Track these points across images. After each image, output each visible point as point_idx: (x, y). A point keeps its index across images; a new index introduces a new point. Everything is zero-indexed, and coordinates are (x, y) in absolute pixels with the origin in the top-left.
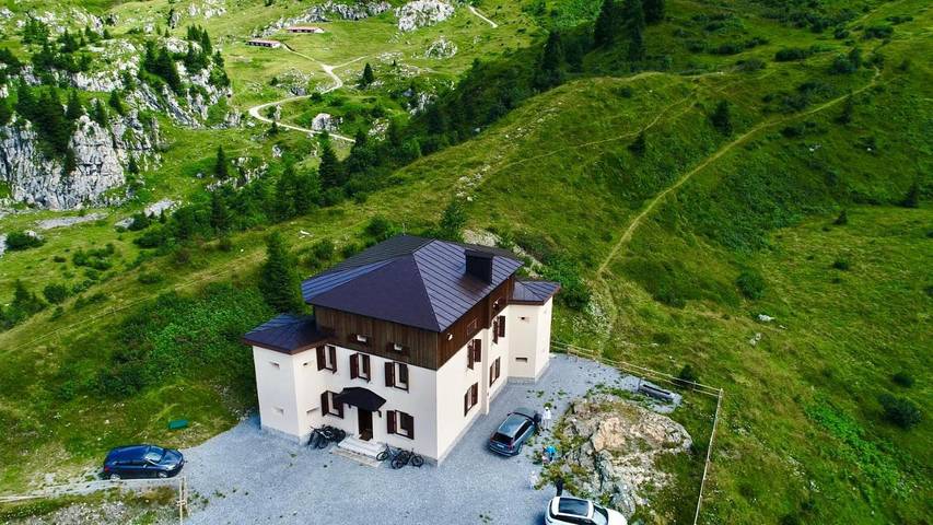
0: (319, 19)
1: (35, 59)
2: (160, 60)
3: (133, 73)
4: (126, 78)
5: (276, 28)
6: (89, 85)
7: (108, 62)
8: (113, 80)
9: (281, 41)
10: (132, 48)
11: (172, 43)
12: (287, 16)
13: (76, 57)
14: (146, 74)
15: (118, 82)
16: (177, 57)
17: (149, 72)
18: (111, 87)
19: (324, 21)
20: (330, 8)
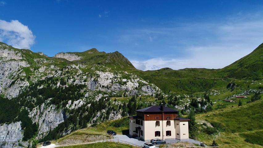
0: (247, 94)
1: (168, 102)
2: (194, 103)
3: (188, 106)
4: (186, 106)
5: (233, 97)
6: (178, 108)
7: (183, 103)
8: (183, 107)
9: (233, 100)
10: (189, 100)
11: (198, 99)
12: (236, 93)
13: (176, 102)
14: (191, 106)
15: (184, 108)
16: (199, 102)
17: (192, 106)
18: (183, 108)
19: (248, 94)
20: (251, 91)
